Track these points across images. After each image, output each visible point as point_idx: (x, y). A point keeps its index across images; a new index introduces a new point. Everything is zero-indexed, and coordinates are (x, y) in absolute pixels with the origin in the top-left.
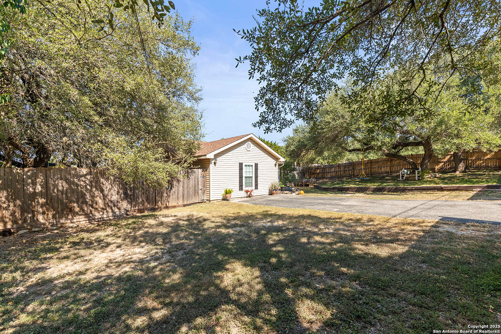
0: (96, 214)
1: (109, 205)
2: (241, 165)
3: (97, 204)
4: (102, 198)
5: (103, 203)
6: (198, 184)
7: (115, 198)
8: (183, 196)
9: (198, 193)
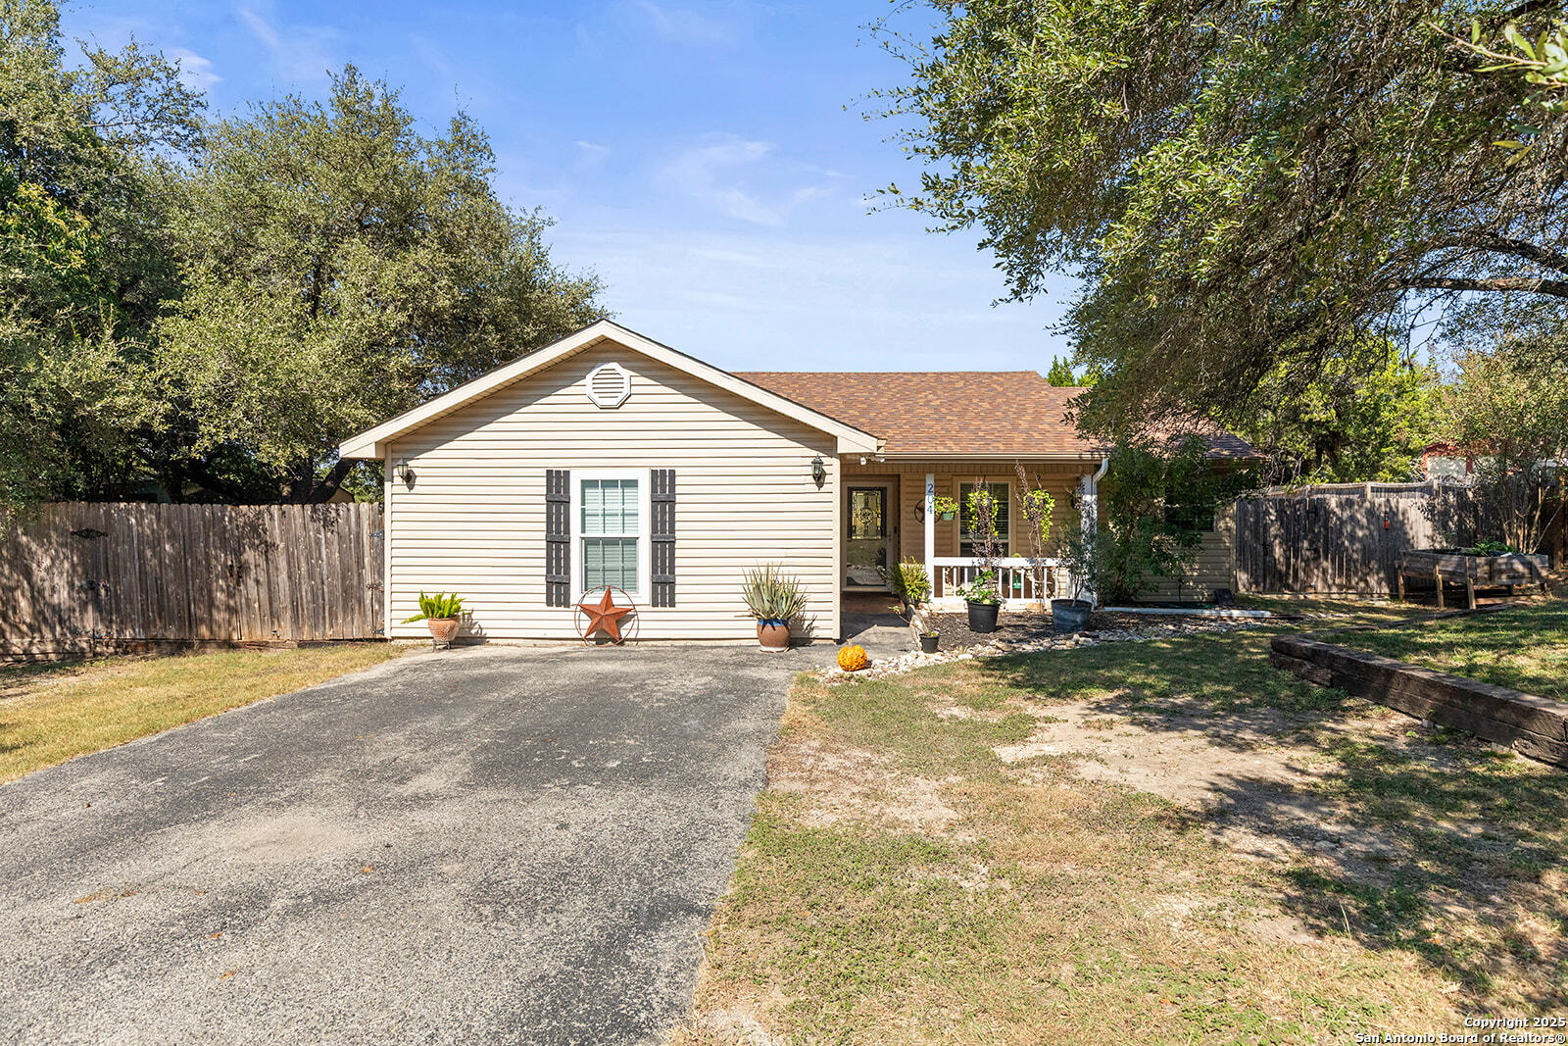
0: (15, 640)
1: (47, 615)
2: (557, 481)
3: (15, 612)
4: (28, 594)
5: (31, 611)
6: (360, 564)
7: (62, 597)
8: (295, 610)
9: (361, 601)
